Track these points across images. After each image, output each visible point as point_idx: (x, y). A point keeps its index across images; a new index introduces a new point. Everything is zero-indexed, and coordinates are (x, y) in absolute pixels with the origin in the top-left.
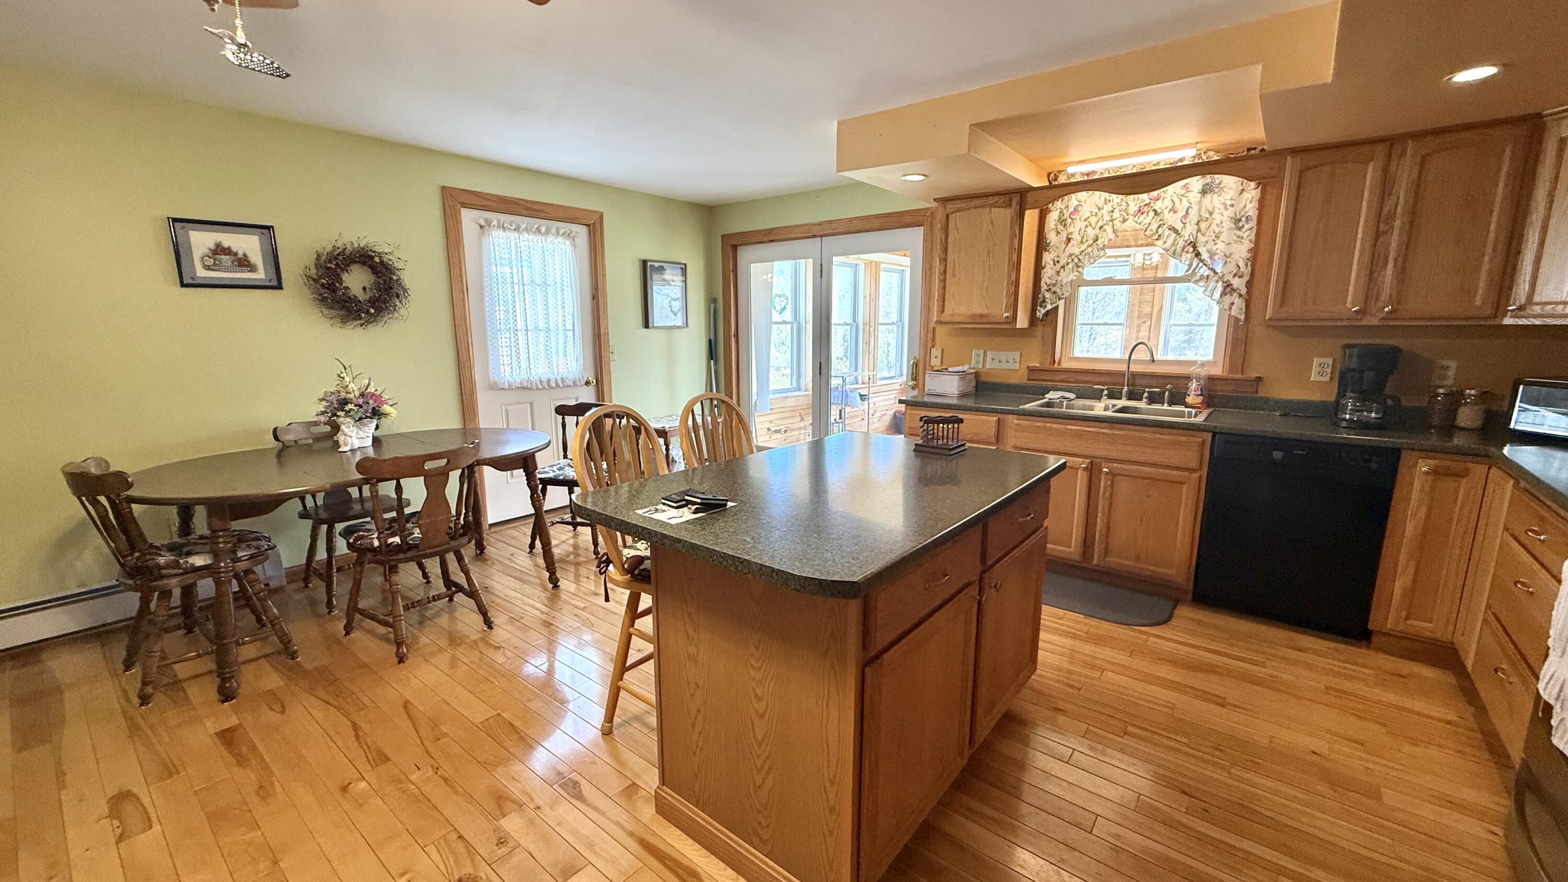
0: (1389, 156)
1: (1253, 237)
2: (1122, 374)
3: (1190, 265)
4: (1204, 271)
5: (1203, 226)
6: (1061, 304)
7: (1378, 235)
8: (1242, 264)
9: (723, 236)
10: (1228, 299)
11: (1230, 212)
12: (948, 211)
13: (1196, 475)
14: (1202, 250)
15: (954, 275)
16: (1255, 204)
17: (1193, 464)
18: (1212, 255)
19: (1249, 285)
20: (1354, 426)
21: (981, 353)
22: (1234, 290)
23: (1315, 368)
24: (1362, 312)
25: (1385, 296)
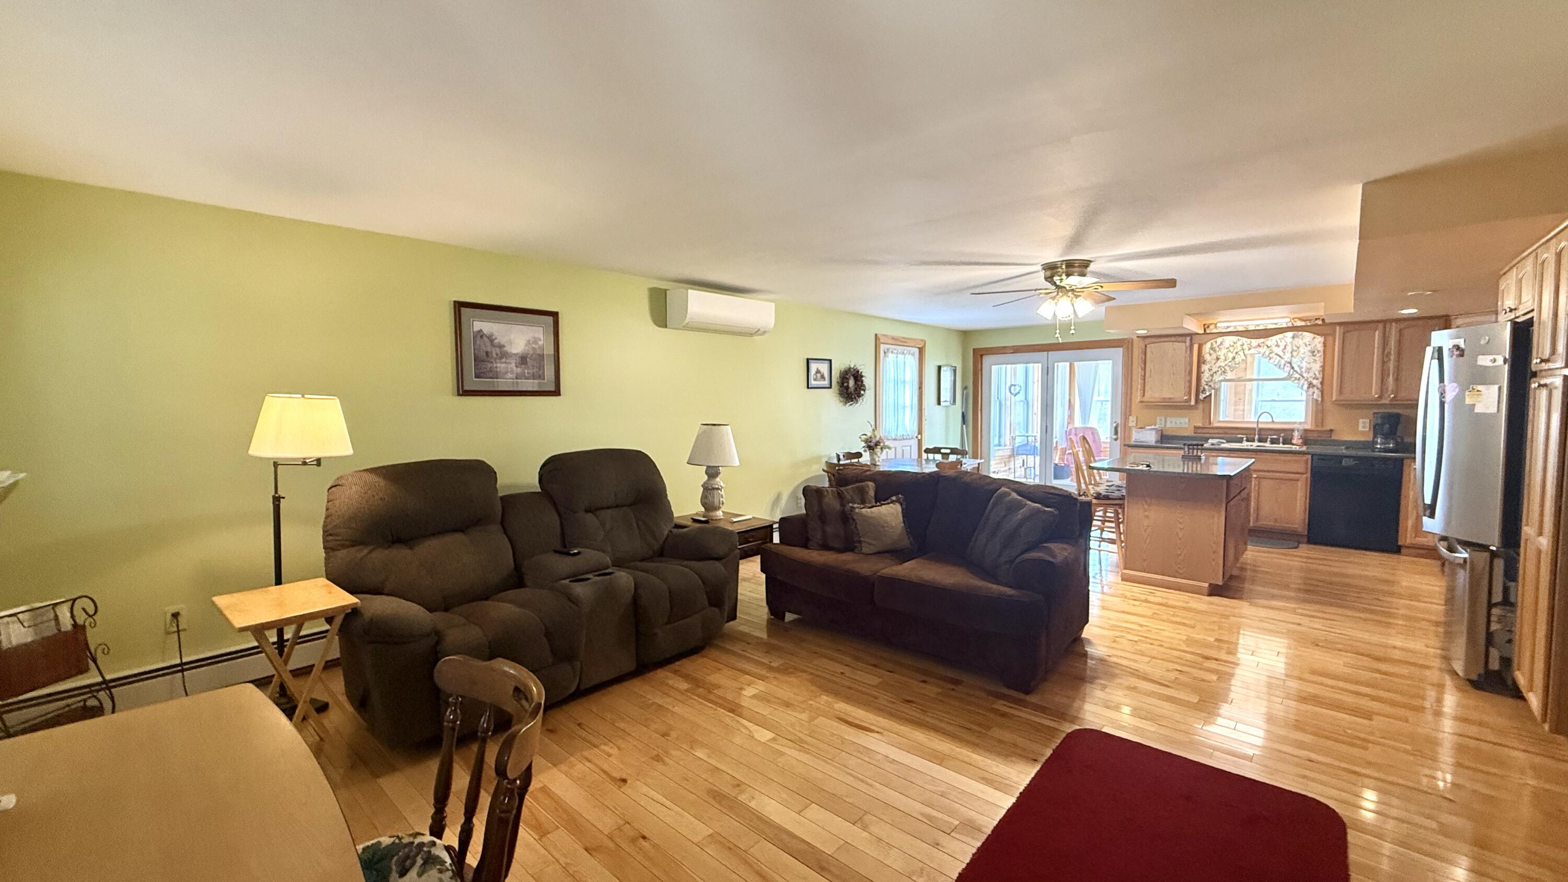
0: (1385, 327)
1: (1322, 360)
2: (1254, 429)
3: (1289, 373)
4: (1297, 376)
5: (1295, 354)
6: (1213, 391)
7: (1384, 363)
8: (1317, 373)
9: (974, 350)
10: (1311, 390)
11: (1309, 348)
12: (1147, 343)
13: (1305, 476)
14: (1294, 365)
15: (1150, 376)
16: (1322, 345)
17: (1302, 470)
18: (1301, 368)
19: (1322, 383)
20: (1381, 450)
21: (1163, 419)
22: (1314, 386)
23: (1361, 425)
24: (1380, 397)
25: (1390, 389)
